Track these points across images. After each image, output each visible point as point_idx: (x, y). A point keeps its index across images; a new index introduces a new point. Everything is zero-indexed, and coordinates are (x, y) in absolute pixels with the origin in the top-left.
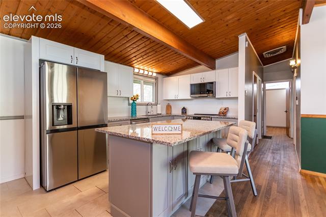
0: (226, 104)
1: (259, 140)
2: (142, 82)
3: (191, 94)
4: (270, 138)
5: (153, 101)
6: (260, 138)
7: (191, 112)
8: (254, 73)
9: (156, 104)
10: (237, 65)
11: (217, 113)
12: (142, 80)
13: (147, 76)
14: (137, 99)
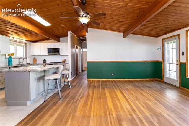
0: (65, 58)
1: (80, 72)
2: (16, 45)
3: (48, 53)
4: (85, 71)
5: (24, 56)
6: (81, 71)
7: (48, 62)
8: (76, 45)
9: (26, 58)
10: (67, 42)
11: (61, 62)
12: (15, 44)
13: (19, 42)
14: (13, 55)
